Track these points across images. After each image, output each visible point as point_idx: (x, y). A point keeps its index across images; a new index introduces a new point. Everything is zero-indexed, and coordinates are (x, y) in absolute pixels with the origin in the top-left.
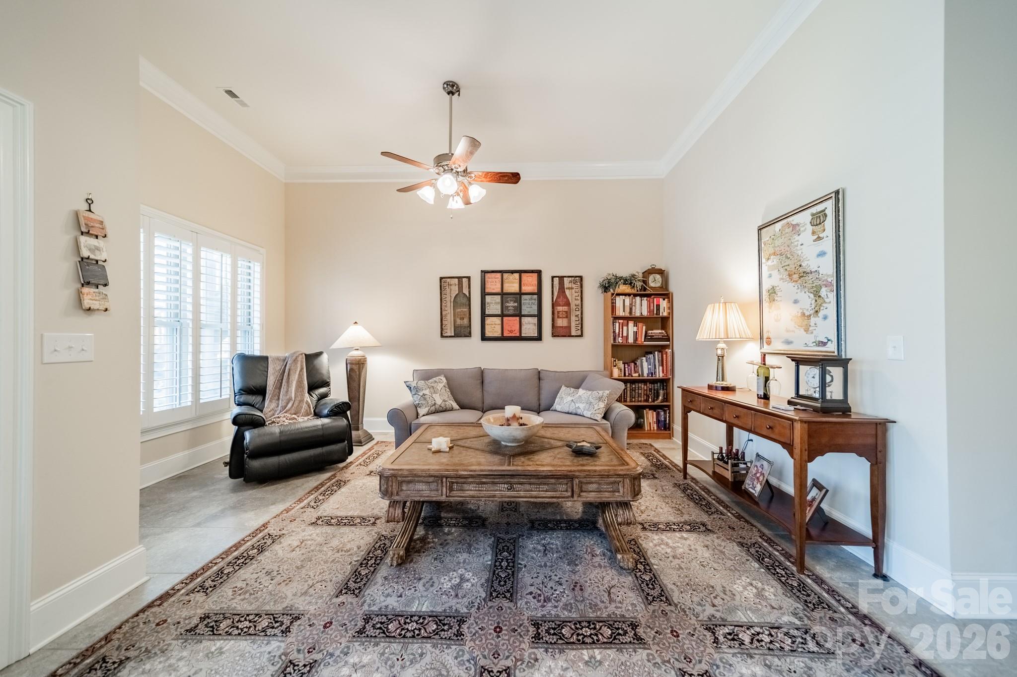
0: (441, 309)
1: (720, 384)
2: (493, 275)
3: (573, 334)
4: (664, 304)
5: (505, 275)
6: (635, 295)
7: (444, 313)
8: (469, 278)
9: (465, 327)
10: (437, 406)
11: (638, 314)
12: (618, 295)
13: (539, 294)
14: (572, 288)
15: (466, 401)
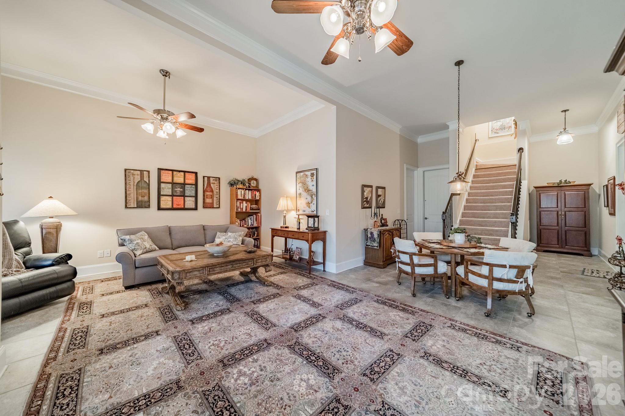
0: (126, 189)
1: (285, 226)
2: (167, 172)
3: (215, 206)
4: (257, 194)
5: (175, 173)
6: (246, 189)
7: (128, 192)
8: (149, 172)
9: (145, 202)
10: (147, 249)
11: (247, 198)
12: (239, 189)
13: (196, 185)
14: (214, 183)
15: (162, 245)
